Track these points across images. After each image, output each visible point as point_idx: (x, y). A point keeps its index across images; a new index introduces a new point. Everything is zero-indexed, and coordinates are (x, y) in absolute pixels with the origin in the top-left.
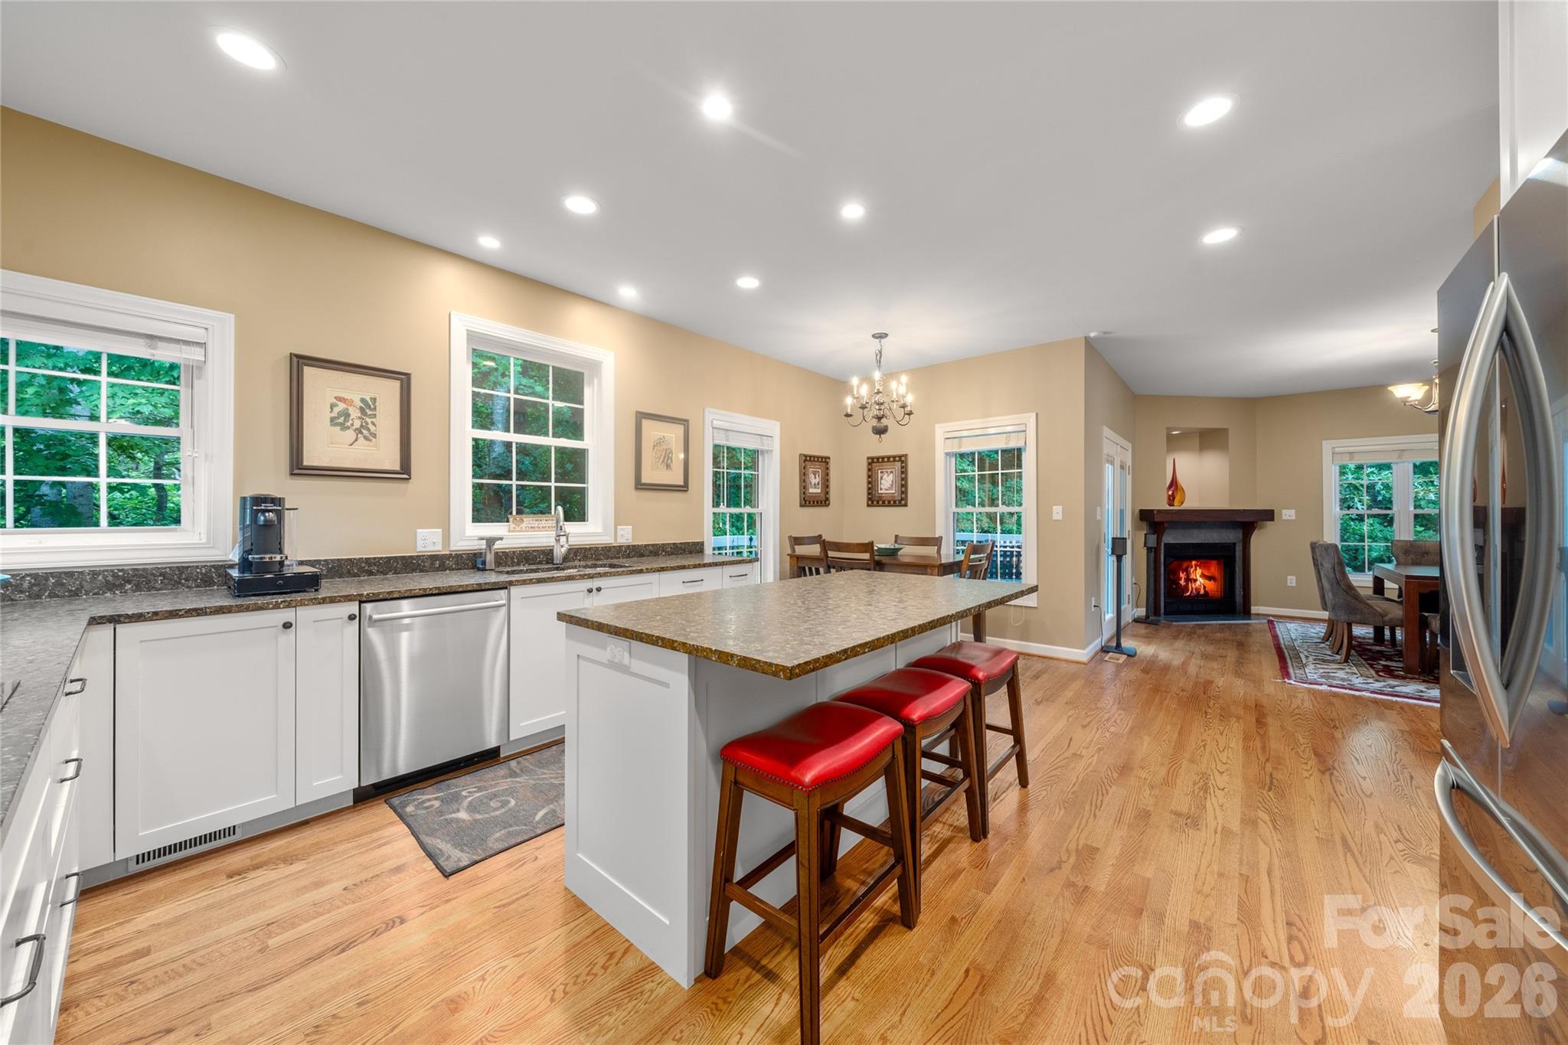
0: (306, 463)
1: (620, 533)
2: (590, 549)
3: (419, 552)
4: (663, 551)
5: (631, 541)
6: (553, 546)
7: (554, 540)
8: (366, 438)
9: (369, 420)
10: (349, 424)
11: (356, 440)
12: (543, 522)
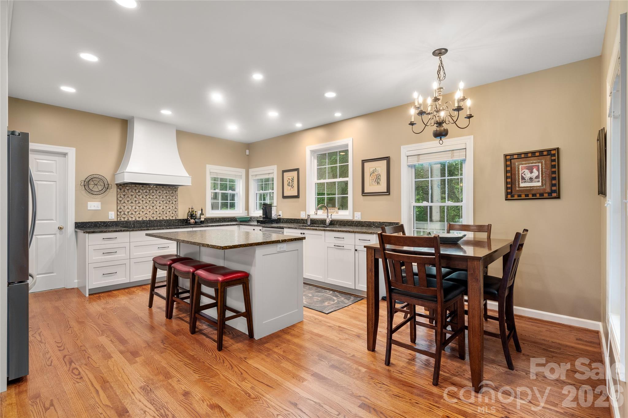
0: (284, 195)
1: (355, 215)
2: (342, 221)
4: (373, 225)
5: (360, 219)
7: (326, 217)
9: (293, 183)
10: (290, 185)
11: (291, 189)
12: (332, 210)
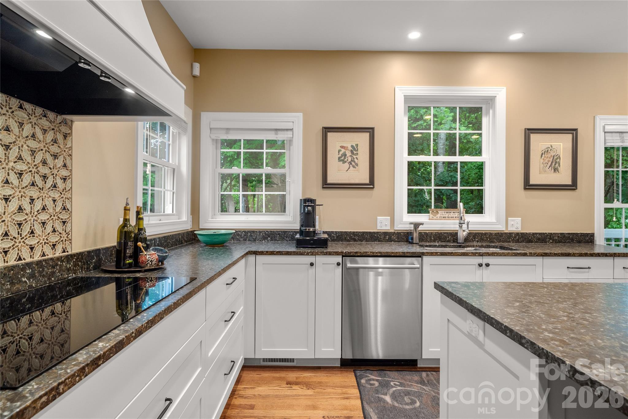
0: (328, 182)
1: (510, 223)
2: (486, 234)
3: (378, 230)
4: (550, 239)
5: (520, 229)
6: (458, 230)
7: (458, 226)
8: (354, 167)
9: (355, 157)
10: (346, 160)
11: (349, 168)
